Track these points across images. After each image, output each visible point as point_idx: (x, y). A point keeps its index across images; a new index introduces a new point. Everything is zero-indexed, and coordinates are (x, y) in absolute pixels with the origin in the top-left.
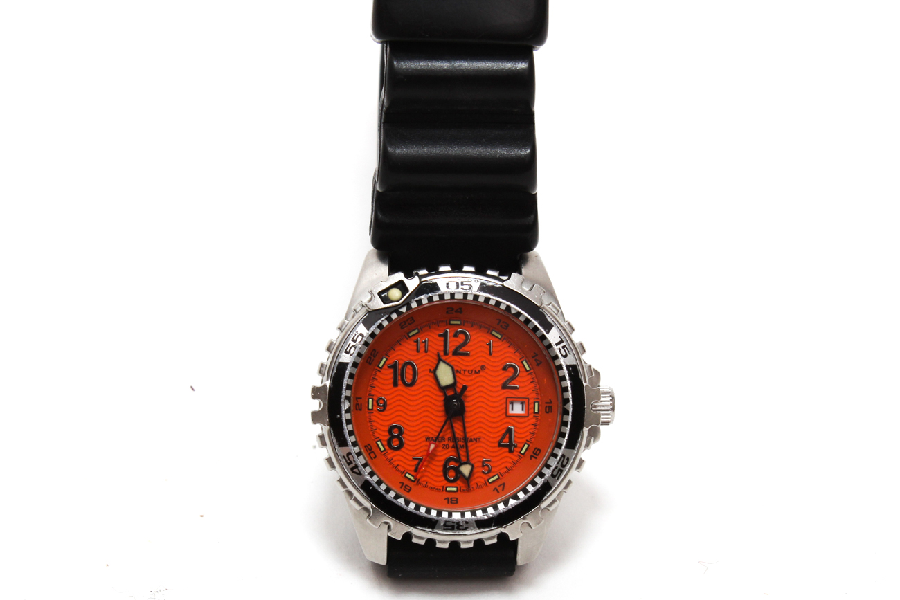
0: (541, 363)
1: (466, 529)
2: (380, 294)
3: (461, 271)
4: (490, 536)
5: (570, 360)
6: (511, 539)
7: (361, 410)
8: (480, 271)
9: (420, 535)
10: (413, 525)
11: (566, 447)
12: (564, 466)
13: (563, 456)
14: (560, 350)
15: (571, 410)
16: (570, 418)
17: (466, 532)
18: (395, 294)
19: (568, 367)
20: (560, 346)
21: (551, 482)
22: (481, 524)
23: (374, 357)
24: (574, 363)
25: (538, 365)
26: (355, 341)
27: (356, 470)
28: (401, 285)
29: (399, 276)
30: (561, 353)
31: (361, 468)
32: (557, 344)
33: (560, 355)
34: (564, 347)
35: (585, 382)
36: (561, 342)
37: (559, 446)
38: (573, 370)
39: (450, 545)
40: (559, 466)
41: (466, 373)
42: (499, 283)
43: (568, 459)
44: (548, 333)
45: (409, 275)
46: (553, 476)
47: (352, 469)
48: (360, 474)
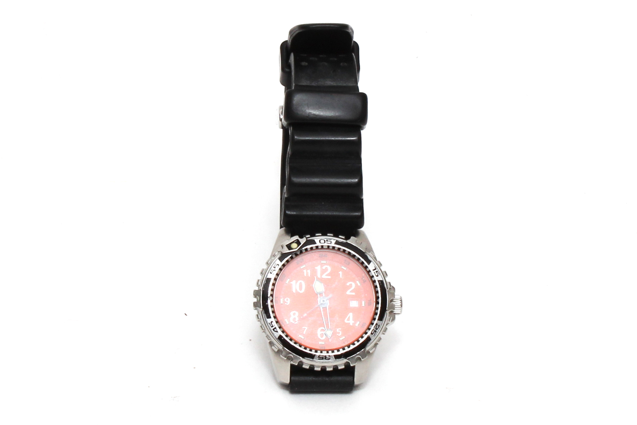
0: (366, 281)
1: (329, 359)
2: (287, 246)
3: (326, 235)
4: (341, 364)
5: (380, 278)
6: (351, 365)
8: (336, 235)
9: (307, 363)
10: (303, 357)
11: (378, 320)
12: (377, 329)
13: (377, 324)
14: (375, 273)
15: (380, 302)
16: (380, 306)
17: (330, 361)
18: (294, 246)
19: (379, 281)
20: (375, 271)
21: (371, 337)
22: (337, 357)
24: (382, 279)
25: (364, 282)
26: (275, 268)
27: (275, 330)
28: (298, 243)
29: (296, 237)
30: (375, 275)
31: (278, 329)
32: (374, 270)
34: (377, 272)
36: (375, 269)
37: (375, 319)
38: (381, 283)
39: (321, 369)
40: (375, 329)
42: (345, 241)
43: (379, 326)
44: (369, 264)
45: (301, 237)
46: (372, 334)
47: (273, 329)
48: (277, 332)
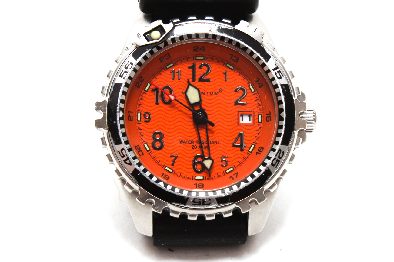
0: (262, 85)
1: (209, 204)
2: (144, 35)
3: (204, 19)
4: (227, 210)
5: (284, 81)
6: (243, 212)
7: (132, 120)
8: (218, 19)
9: (175, 210)
10: (170, 202)
11: (282, 144)
12: (280, 158)
13: (280, 150)
14: (276, 74)
15: (285, 117)
16: (284, 123)
17: (210, 207)
18: (156, 35)
19: (282, 86)
20: (276, 71)
21: (271, 169)
22: (221, 201)
23: (142, 82)
24: (286, 83)
25: (260, 87)
26: (126, 68)
27: (128, 162)
28: (160, 29)
29: (159, 22)
30: (277, 76)
31: (131, 160)
32: (274, 70)
33: (276, 78)
34: (279, 72)
35: (295, 96)
36: (277, 68)
37: (277, 143)
38: (286, 89)
39: (198, 218)
40: (277, 158)
41: (209, 94)
42: (231, 27)
43: (283, 153)
44: (267, 61)
45: (166, 22)
46: (273, 165)
47: (125, 161)
48: (131, 164)
